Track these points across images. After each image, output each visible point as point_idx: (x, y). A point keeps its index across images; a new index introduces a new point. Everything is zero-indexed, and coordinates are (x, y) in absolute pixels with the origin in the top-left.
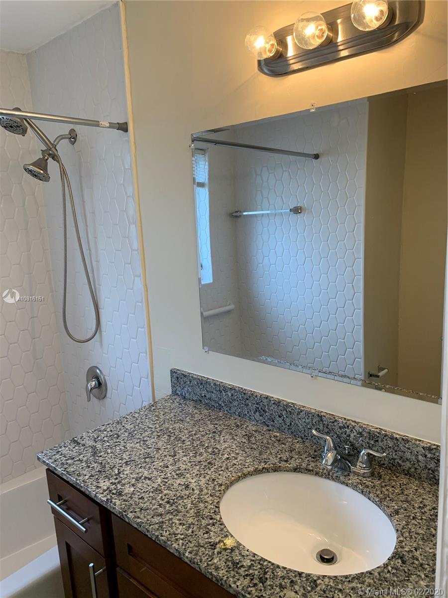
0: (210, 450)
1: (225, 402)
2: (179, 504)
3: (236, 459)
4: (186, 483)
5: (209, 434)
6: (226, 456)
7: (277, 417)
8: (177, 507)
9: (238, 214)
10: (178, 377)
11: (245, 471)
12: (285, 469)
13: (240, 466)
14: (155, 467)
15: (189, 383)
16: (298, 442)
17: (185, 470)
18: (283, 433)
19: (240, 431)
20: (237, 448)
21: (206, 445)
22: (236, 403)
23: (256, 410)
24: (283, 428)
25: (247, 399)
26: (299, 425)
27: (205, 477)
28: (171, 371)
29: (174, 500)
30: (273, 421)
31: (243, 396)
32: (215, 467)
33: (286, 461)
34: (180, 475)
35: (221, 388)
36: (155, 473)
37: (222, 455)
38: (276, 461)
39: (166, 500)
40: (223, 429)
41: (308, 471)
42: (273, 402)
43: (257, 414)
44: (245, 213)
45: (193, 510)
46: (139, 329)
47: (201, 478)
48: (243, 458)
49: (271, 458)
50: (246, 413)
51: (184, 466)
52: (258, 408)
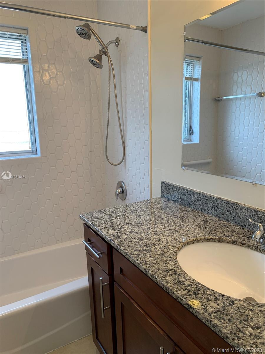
0: (178, 225)
1: (193, 202)
2: (152, 247)
3: (194, 231)
4: (159, 238)
5: (180, 217)
6: (188, 229)
7: (226, 211)
8: (150, 248)
9: (220, 98)
10: (166, 187)
11: (199, 238)
12: (226, 241)
13: (195, 235)
14: (142, 228)
15: (171, 189)
16: (239, 228)
17: (160, 232)
18: (229, 223)
19: (200, 218)
20: (196, 226)
21: (176, 222)
22: (199, 203)
23: (213, 207)
24: (230, 219)
25: (207, 200)
26: (241, 217)
27: (171, 237)
28: (162, 182)
29: (149, 245)
30: (223, 214)
31: (204, 198)
32: (179, 233)
33: (228, 237)
34: (156, 234)
35: (192, 193)
36: (142, 231)
37: (185, 228)
38: (221, 236)
39: (145, 244)
40: (189, 216)
41: (243, 244)
42: (224, 202)
43: (213, 209)
44: (224, 98)
45: (160, 251)
46: (146, 157)
47: (169, 237)
48: (199, 231)
49: (218, 234)
50: (206, 209)
51: (160, 230)
52: (214, 205)
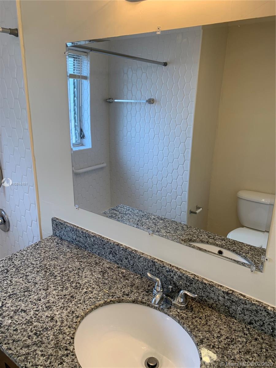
0: (74, 285)
1: (89, 245)
2: (44, 336)
3: (92, 293)
4: (52, 315)
5: (75, 270)
6: (85, 290)
7: (124, 258)
8: (42, 338)
9: (111, 100)
10: (57, 224)
11: (98, 303)
12: (126, 301)
13: (94, 299)
14: (30, 300)
15: (64, 229)
16: (137, 278)
17: (53, 303)
18: (128, 270)
19: (98, 268)
20: (94, 283)
21: (72, 280)
22: (96, 246)
23: (110, 253)
24: (128, 267)
25: (104, 245)
26: (139, 266)
27: (67, 310)
28: (52, 219)
29: (40, 331)
30: (122, 261)
31: (101, 242)
32: (76, 300)
33: (128, 295)
34: (48, 308)
35: (87, 235)
36: (30, 306)
37: (82, 289)
38: (121, 295)
39: (34, 331)
40: (86, 266)
41: (142, 303)
42: (122, 249)
43: (111, 255)
44: (116, 101)
45: (54, 341)
46: (30, 187)
47: (63, 310)
48: (97, 292)
49: (117, 292)
50: (104, 253)
51: (53, 299)
52: (112, 251)
